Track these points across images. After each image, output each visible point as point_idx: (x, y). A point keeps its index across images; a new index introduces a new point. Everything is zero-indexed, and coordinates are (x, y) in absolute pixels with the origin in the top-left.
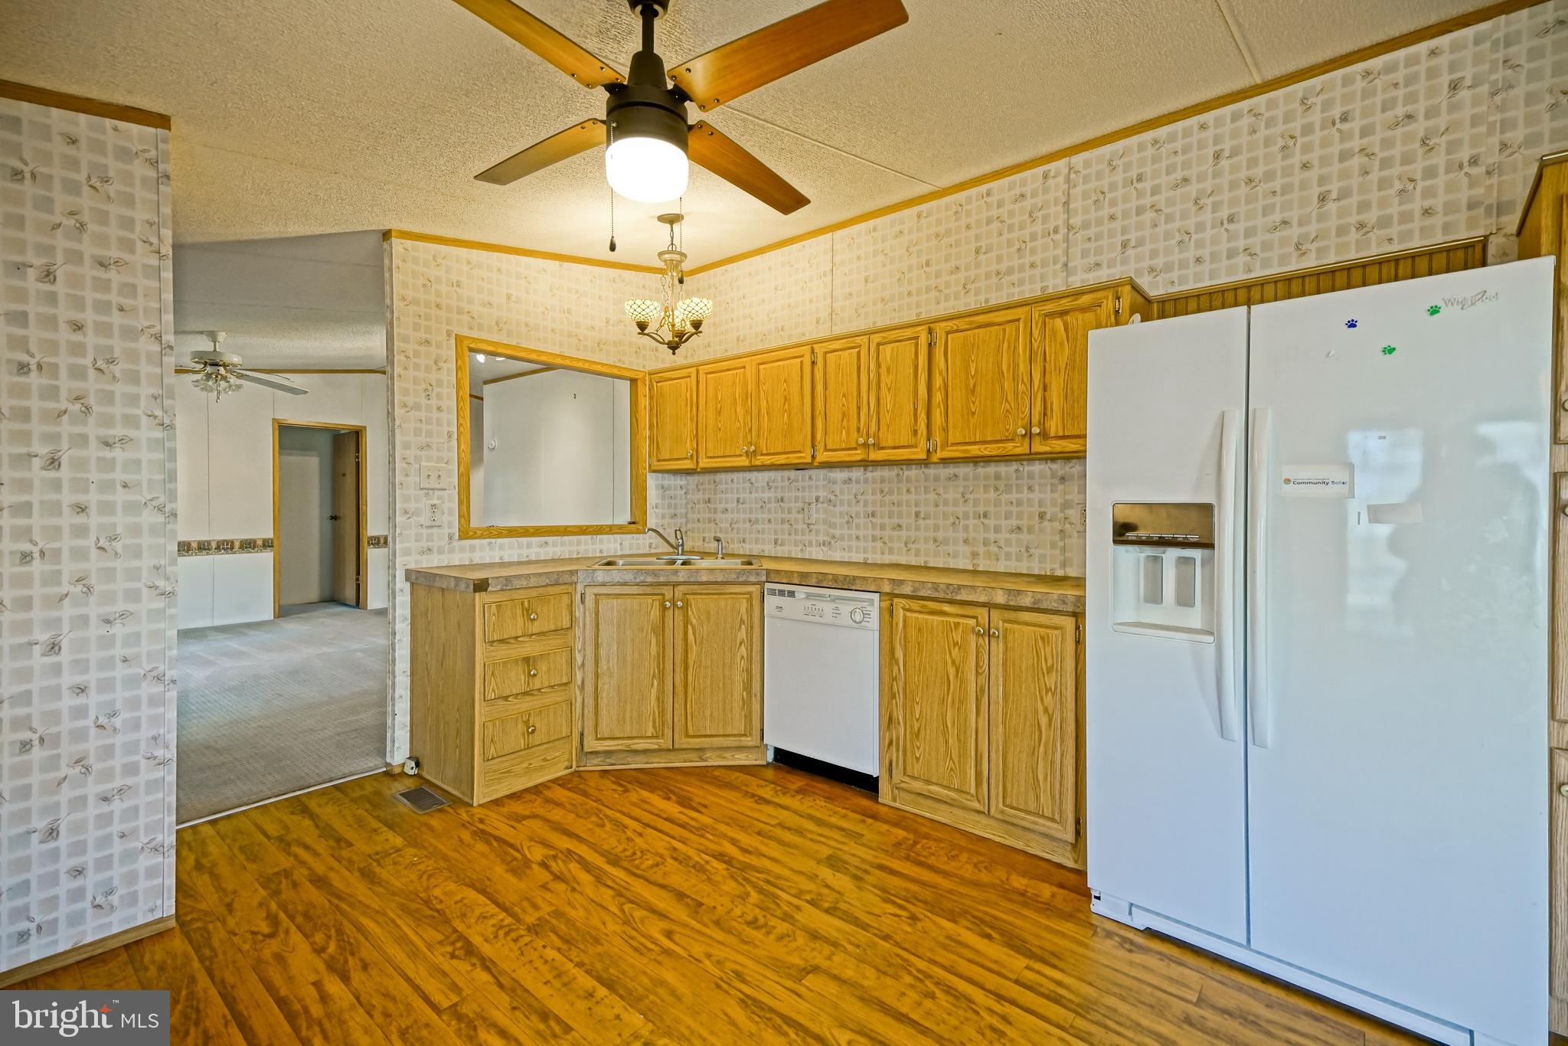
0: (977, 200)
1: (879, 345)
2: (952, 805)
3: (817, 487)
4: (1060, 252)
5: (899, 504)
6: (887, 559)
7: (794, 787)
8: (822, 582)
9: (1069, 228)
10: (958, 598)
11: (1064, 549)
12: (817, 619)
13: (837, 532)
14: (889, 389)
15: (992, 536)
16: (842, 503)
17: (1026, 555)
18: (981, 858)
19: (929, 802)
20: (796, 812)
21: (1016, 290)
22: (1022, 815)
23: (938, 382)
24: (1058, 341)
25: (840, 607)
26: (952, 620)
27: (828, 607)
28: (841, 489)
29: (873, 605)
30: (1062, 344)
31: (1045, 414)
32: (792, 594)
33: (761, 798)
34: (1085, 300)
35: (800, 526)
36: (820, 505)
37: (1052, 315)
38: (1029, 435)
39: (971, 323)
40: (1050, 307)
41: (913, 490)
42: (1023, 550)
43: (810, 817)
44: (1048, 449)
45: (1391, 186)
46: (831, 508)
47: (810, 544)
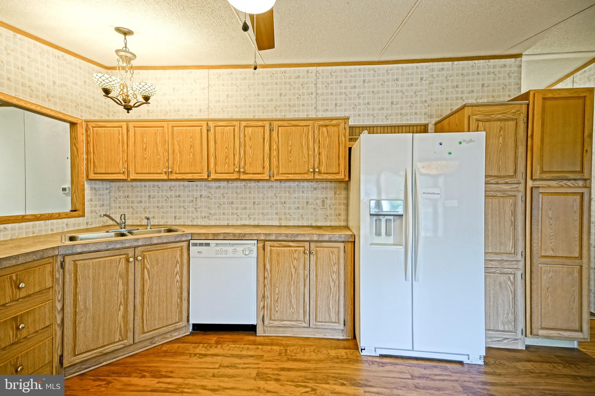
0: (280, 73)
1: (245, 127)
2: (292, 327)
3: (201, 190)
4: (313, 102)
5: (246, 198)
6: (239, 223)
7: (213, 342)
8: (226, 237)
9: (317, 94)
10: (297, 239)
11: (316, 215)
12: (224, 255)
13: (212, 212)
14: (251, 147)
15: (287, 211)
16: (215, 198)
17: (301, 218)
18: (314, 347)
19: (282, 329)
20: (223, 356)
21: (297, 113)
22: (323, 324)
23: (275, 147)
24: (325, 136)
25: (237, 248)
26: (293, 249)
27: (230, 249)
28: (215, 192)
29: (252, 246)
30: (326, 137)
31: (319, 164)
32: (208, 245)
33: (200, 354)
34: (334, 122)
35: (191, 209)
36: (202, 199)
37: (322, 126)
38: (314, 172)
39: (289, 123)
40: (321, 123)
41: (252, 192)
42: (300, 216)
43: (233, 356)
44: (321, 178)
45: (408, 104)
46: (209, 200)
47: (197, 218)
